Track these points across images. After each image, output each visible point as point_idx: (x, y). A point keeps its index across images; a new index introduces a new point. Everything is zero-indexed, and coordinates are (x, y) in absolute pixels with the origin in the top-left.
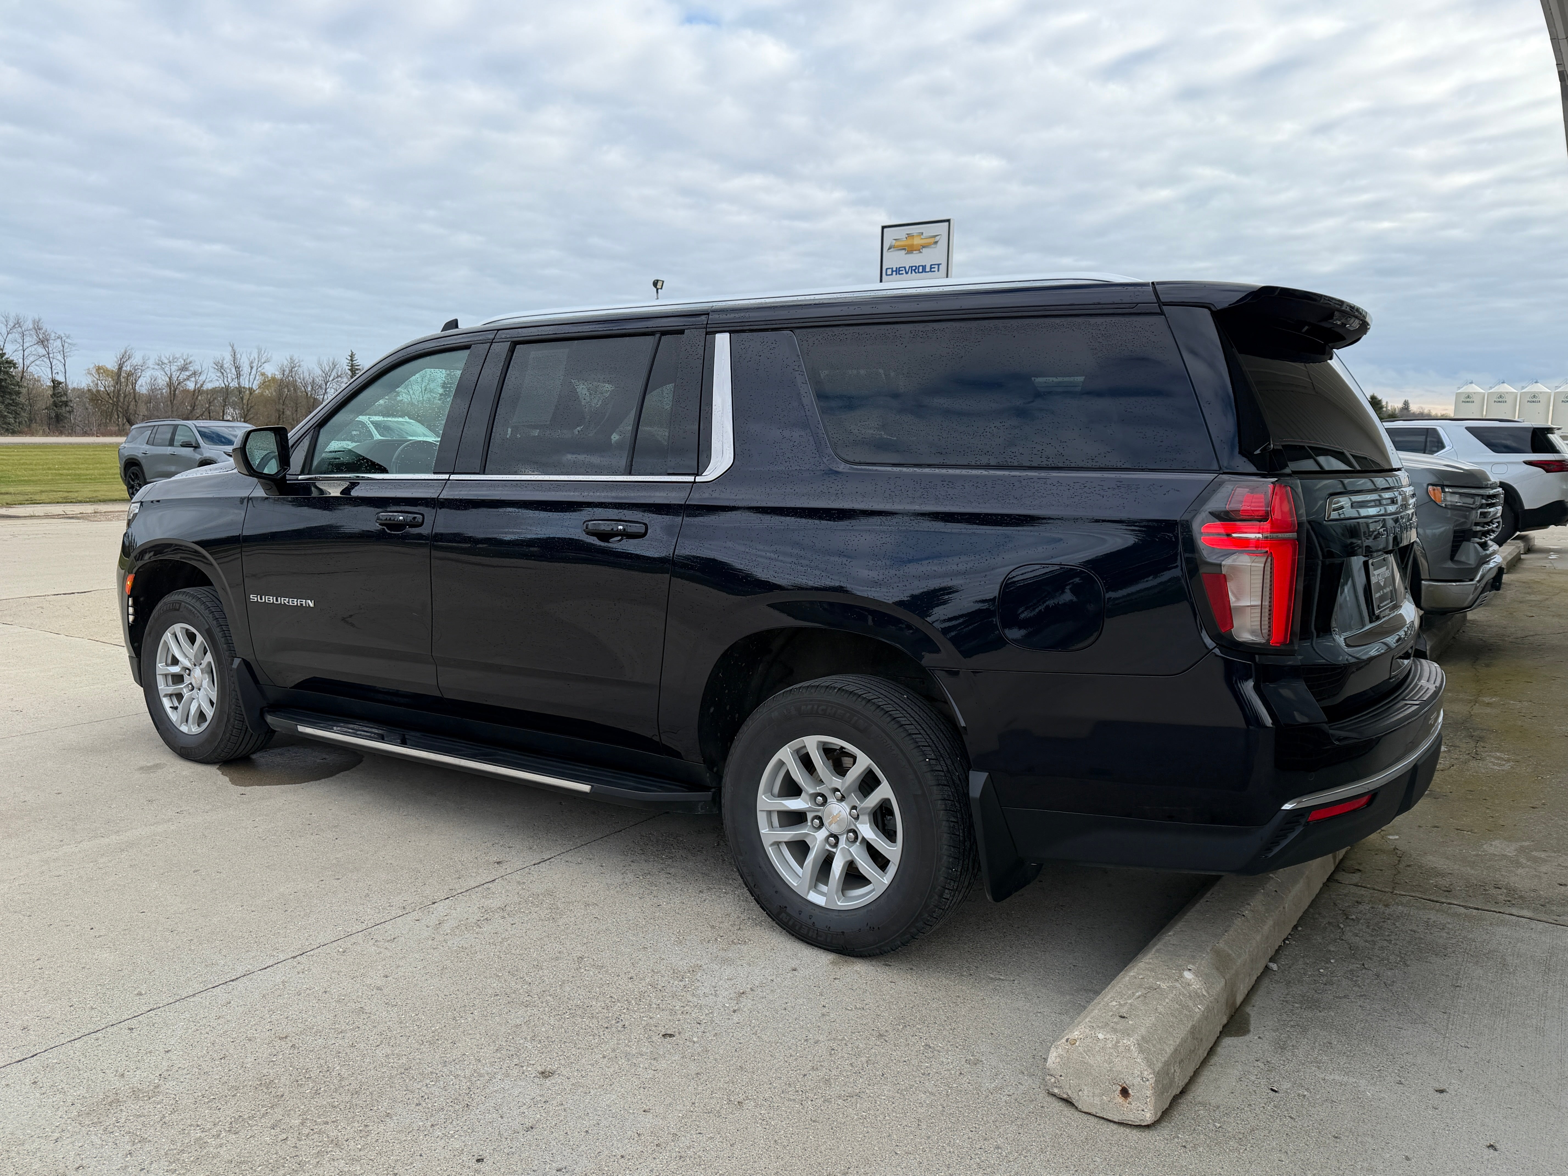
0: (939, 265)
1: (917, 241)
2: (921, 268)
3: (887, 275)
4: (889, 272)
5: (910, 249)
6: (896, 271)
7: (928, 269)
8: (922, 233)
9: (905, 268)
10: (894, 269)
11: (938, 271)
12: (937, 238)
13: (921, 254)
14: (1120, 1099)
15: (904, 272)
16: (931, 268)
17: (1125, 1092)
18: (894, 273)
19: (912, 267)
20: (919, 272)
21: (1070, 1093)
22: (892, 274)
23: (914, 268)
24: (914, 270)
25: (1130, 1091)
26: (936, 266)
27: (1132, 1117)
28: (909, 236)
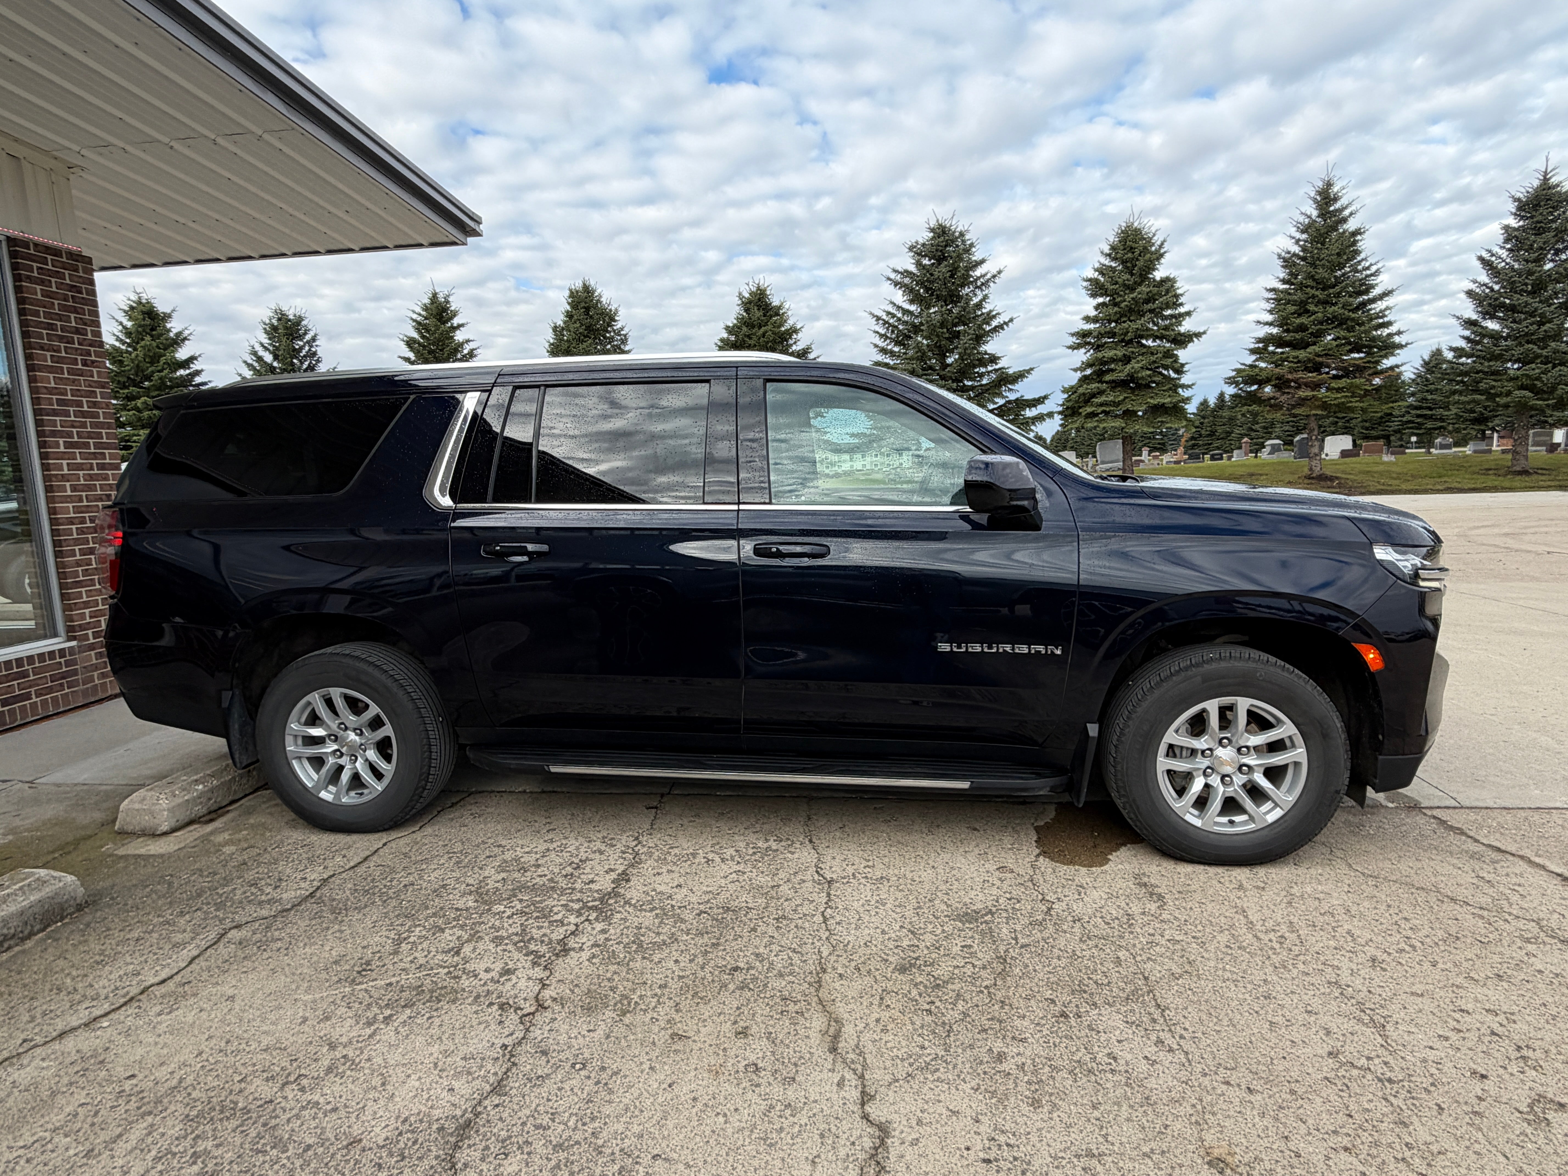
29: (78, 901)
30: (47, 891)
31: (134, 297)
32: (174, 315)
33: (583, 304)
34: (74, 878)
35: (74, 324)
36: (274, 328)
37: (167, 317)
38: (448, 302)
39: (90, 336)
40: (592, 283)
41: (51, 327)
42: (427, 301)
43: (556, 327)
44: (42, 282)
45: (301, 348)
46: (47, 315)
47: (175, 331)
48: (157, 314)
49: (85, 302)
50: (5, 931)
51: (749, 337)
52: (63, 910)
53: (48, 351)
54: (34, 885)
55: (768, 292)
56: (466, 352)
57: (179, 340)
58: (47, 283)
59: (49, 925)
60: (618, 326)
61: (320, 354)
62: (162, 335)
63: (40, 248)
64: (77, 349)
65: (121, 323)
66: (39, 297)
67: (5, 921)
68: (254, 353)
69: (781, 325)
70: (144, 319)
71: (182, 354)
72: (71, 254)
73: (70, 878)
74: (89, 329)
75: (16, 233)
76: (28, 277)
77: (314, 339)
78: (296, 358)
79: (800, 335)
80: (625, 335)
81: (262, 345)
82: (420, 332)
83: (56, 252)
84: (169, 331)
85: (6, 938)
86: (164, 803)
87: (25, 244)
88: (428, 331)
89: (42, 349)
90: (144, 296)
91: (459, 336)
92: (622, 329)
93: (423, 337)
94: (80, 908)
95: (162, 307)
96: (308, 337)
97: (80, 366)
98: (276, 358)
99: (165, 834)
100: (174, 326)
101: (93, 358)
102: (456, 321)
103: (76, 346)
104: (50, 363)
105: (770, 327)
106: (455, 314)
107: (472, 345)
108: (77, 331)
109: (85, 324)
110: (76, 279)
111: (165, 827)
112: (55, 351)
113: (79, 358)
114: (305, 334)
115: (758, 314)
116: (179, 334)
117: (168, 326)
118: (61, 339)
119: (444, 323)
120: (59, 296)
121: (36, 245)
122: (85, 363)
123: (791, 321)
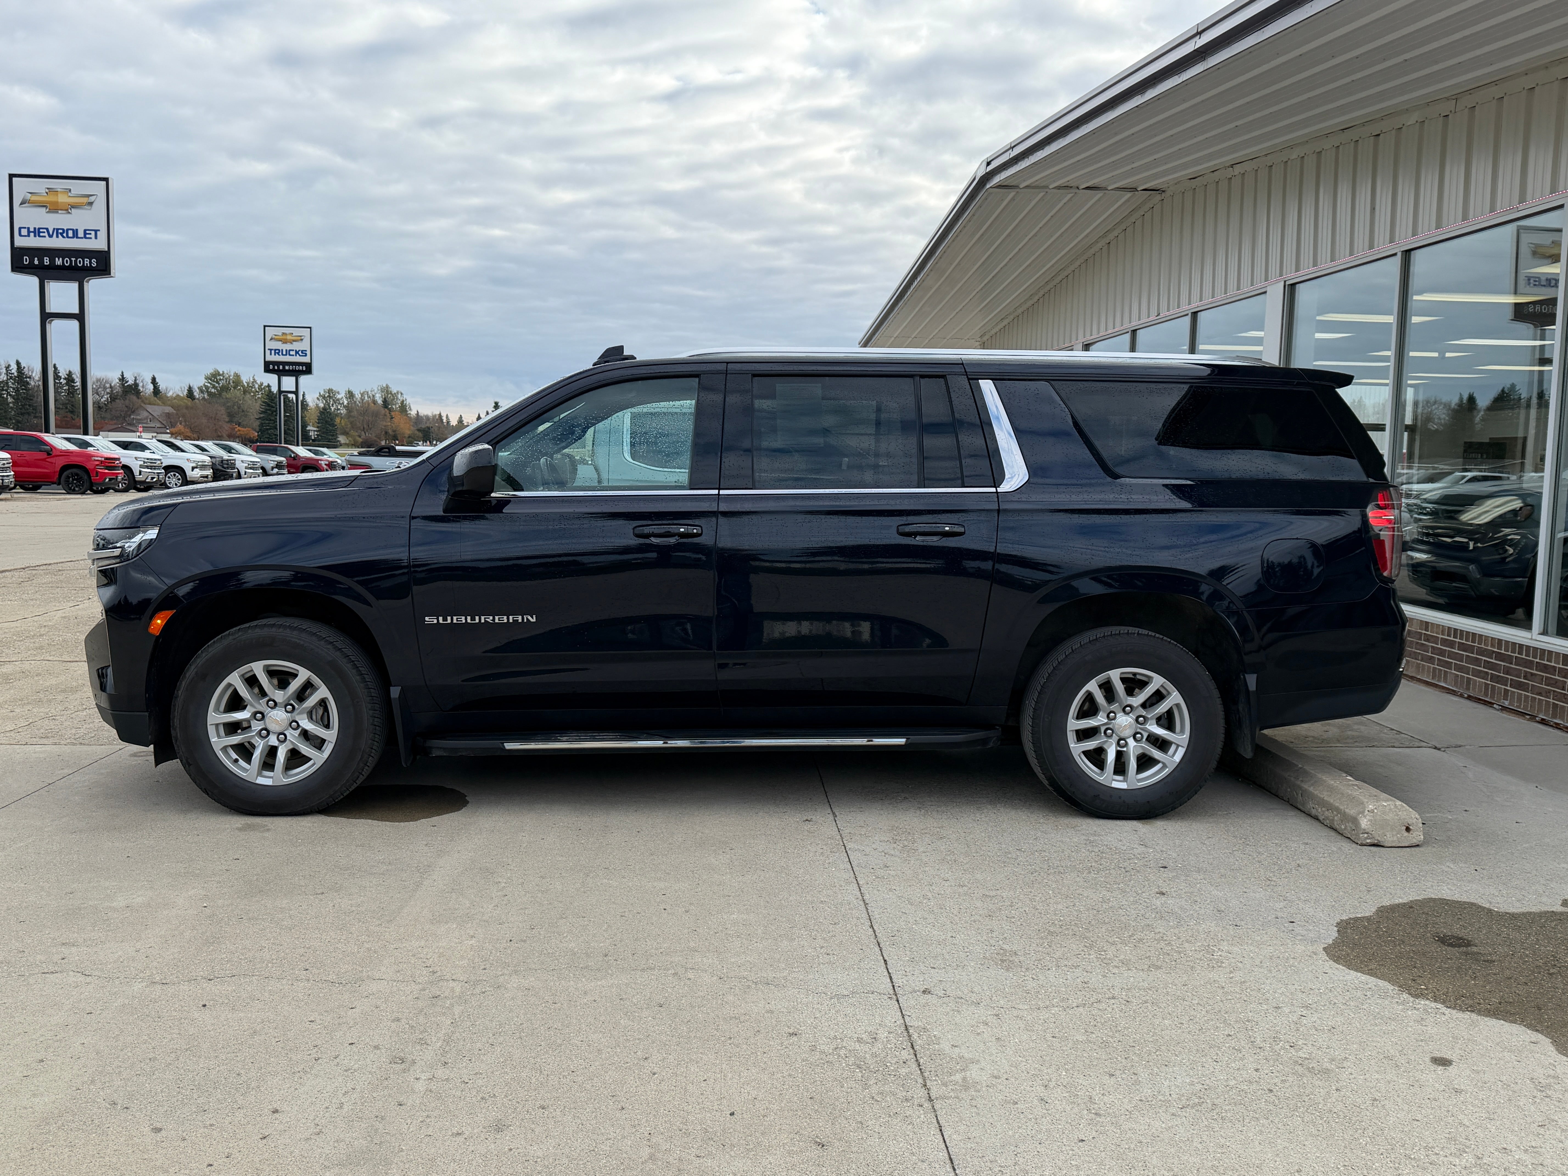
0: (96, 231)
1: (62, 199)
2: (70, 233)
3: (20, 235)
4: (24, 232)
5: (54, 208)
6: (34, 232)
7: (81, 234)
8: (70, 190)
9: (47, 229)
10: (32, 230)
11: (96, 238)
12: (92, 199)
13: (69, 215)
14: (1406, 834)
15: (46, 234)
16: (85, 234)
17: (1408, 829)
18: (32, 234)
19: (58, 229)
20: (68, 237)
21: (1379, 839)
22: (29, 235)
23: (60, 231)
24: (62, 234)
25: (1411, 827)
26: (93, 233)
27: (1415, 841)
28: (50, 190)
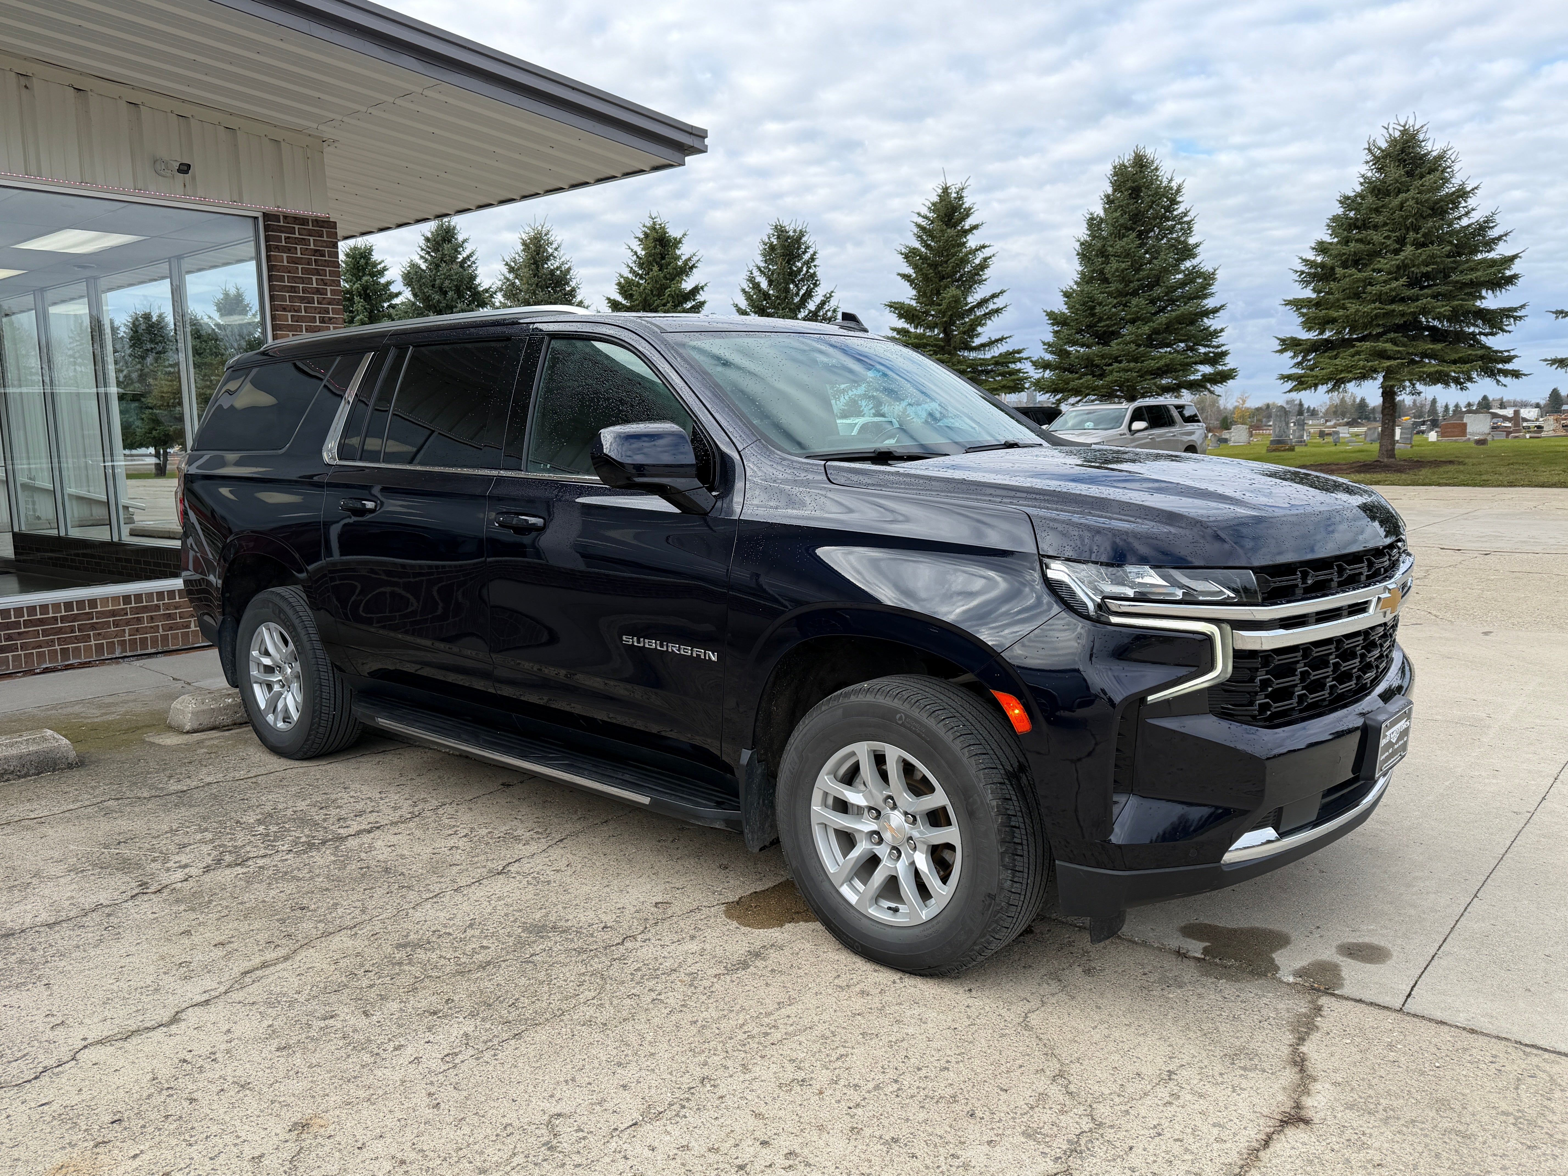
29: (70, 761)
30: (44, 746)
31: (649, 223)
32: (684, 241)
33: (1129, 184)
34: (68, 742)
35: (315, 285)
36: (772, 248)
37: (677, 243)
38: (960, 198)
39: (329, 296)
40: (1149, 152)
41: (294, 289)
42: (936, 199)
43: (1092, 219)
44: (289, 250)
45: (800, 270)
46: (291, 279)
47: (684, 258)
48: (669, 241)
49: (327, 263)
50: (6, 767)
51: (1377, 211)
52: (55, 763)
53: (290, 311)
54: (38, 740)
55: (1421, 137)
56: (977, 261)
57: (687, 269)
58: (293, 250)
59: (42, 772)
60: (1180, 209)
61: (819, 275)
62: (669, 264)
63: (289, 220)
64: (316, 308)
65: (636, 253)
66: (285, 263)
67: (6, 759)
68: (751, 279)
69: (1439, 188)
70: (655, 247)
71: (687, 285)
72: (317, 222)
73: (65, 741)
74: (329, 288)
75: (271, 208)
76: (277, 247)
77: (812, 259)
78: (793, 282)
79: (1472, 202)
80: (1189, 223)
81: (759, 269)
82: (923, 241)
83: (301, 221)
84: (679, 257)
85: (6, 772)
86: (192, 707)
87: (276, 217)
88: (933, 238)
89: (284, 310)
90: (658, 221)
91: (972, 241)
92: (1185, 214)
93: (928, 246)
94: (70, 766)
95: (674, 232)
96: (807, 257)
97: (318, 324)
98: (770, 283)
99: (188, 732)
100: (684, 251)
101: (331, 315)
102: (967, 224)
103: (316, 305)
104: (290, 323)
105: (1412, 193)
106: (968, 213)
107: (987, 252)
108: (318, 291)
109: (326, 284)
110: (320, 244)
111: (188, 727)
112: (296, 311)
113: (317, 316)
114: (805, 252)
115: (1396, 173)
116: (686, 262)
117: (678, 252)
118: (302, 300)
119: (955, 226)
120: (303, 261)
121: (285, 217)
122: (322, 321)
123: (1456, 181)
